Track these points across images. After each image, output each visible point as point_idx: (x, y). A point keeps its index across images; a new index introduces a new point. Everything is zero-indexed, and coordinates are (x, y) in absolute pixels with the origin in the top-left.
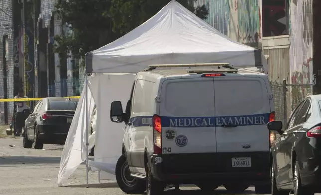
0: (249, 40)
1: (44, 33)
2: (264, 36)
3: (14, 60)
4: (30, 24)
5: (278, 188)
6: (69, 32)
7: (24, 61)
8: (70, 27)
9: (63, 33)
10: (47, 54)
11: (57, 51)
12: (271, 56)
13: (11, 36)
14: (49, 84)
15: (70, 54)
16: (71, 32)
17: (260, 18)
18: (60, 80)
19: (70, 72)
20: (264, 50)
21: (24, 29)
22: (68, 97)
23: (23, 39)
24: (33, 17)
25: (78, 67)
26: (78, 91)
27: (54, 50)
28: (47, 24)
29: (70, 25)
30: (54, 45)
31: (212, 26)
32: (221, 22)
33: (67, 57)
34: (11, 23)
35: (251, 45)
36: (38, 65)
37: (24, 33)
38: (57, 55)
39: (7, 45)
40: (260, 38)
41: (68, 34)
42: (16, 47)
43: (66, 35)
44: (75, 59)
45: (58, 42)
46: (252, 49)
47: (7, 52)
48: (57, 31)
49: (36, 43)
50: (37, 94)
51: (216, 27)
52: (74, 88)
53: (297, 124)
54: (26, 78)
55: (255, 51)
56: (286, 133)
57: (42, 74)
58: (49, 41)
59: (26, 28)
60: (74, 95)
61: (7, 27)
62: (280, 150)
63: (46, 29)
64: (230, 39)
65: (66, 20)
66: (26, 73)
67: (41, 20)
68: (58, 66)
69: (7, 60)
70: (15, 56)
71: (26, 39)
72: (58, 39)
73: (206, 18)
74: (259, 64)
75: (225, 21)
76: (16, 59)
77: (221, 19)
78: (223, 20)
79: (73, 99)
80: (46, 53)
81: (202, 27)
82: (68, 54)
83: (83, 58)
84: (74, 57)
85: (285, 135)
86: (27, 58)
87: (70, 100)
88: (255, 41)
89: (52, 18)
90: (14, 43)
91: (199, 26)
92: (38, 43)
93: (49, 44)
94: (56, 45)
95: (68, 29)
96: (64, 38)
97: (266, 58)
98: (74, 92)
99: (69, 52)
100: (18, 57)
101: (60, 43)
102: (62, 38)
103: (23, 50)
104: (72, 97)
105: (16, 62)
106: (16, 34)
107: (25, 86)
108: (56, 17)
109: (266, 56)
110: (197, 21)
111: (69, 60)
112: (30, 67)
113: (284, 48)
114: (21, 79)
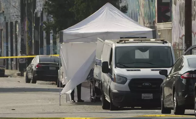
0: (150, 25)
1: (37, 20)
2: (158, 22)
3: (21, 34)
4: (30, 15)
5: (165, 106)
6: (51, 20)
7: (26, 35)
8: (52, 17)
9: (48, 20)
10: (39, 31)
11: (45, 30)
12: (162, 33)
13: (19, 21)
14: (40, 48)
15: (52, 31)
16: (52, 19)
17: (156, 12)
18: (46, 46)
19: (51, 41)
20: (158, 30)
21: (27, 18)
22: (51, 55)
23: (26, 23)
24: (32, 11)
25: (56, 39)
26: (56, 52)
27: (43, 29)
28: (39, 15)
29: (52, 16)
30: (43, 26)
31: (130, 17)
32: (135, 15)
33: (50, 33)
34: (20, 14)
35: (151, 27)
36: (34, 37)
37: (27, 20)
38: (44, 32)
39: (17, 26)
40: (156, 23)
41: (51, 21)
42: (22, 28)
44: (55, 34)
45: (45, 25)
46: (151, 30)
47: (18, 30)
48: (45, 19)
49: (33, 25)
50: (33, 53)
51: (132, 18)
52: (54, 50)
53: (176, 72)
54: (28, 44)
55: (153, 31)
56: (169, 77)
57: (36, 42)
58: (40, 24)
59: (28, 17)
60: (54, 54)
61: (18, 16)
62: (167, 86)
63: (39, 18)
64: (139, 24)
65: (50, 13)
66: (28, 42)
67: (36, 13)
68: (45, 38)
69: (17, 34)
70: (21, 32)
71: (28, 23)
72: (45, 23)
73: (126, 12)
74: (154, 37)
75: (137, 14)
76: (22, 34)
78: (136, 14)
79: (53, 56)
81: (123, 17)
82: (50, 32)
83: (59, 34)
84: (54, 33)
85: (169, 78)
86: (28, 33)
87: (51, 57)
88: (153, 25)
89: (42, 12)
90: (21, 25)
91: (122, 17)
92: (34, 25)
93: (40, 26)
94: (44, 27)
95: (50, 18)
96: (49, 23)
97: (159, 35)
98: (54, 52)
99: (51, 31)
100: (23, 33)
101: (46, 25)
102: (47, 23)
103: (26, 29)
105: (22, 35)
106: (22, 20)
107: (27, 49)
108: (44, 11)
109: (159, 34)
110: (121, 14)
111: (51, 35)
112: (30, 39)
113: (169, 29)
114: (25, 45)
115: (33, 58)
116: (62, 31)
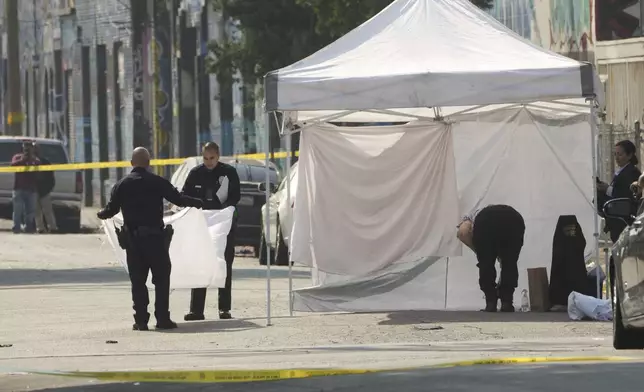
0: (571, 47)
1: (189, 37)
2: (599, 39)
3: (134, 86)
4: (163, 19)
5: (625, 324)
6: (235, 35)
7: (152, 89)
8: (238, 26)
9: (225, 36)
10: (196, 76)
11: (214, 69)
12: (611, 76)
13: (127, 42)
14: (201, 132)
15: (238, 75)
16: (239, 34)
17: (591, 6)
18: (219, 124)
19: (237, 110)
20: (600, 65)
21: (153, 30)
22: (235, 157)
23: (151, 48)
24: (169, 6)
25: (253, 100)
26: (254, 145)
27: (208, 69)
28: (194, 20)
29: (238, 22)
30: (206, 58)
31: (502, 21)
32: (519, 13)
33: (232, 81)
34: (128, 18)
35: (572, 55)
36: (180, 96)
37: (153, 38)
38: (213, 78)
39: (121, 60)
40: (591, 42)
41: (234, 38)
42: (137, 64)
43: (230, 40)
44: (248, 86)
45: (215, 52)
46: (575, 64)
47: (122, 73)
48: (214, 33)
49: (175, 56)
50: (176, 150)
51: (508, 24)
52: (246, 138)
54: (157, 120)
55: (582, 68)
56: (639, 222)
57: (186, 113)
58: (199, 52)
59: (156, 27)
60: (246, 153)
61: (122, 26)
62: (628, 254)
63: (194, 30)
64: (539, 45)
65: (230, 12)
66: (157, 112)
67: (184, 12)
68: (216, 99)
69: (122, 87)
70: (135, 80)
71: (155, 48)
72: (214, 47)
73: (490, 7)
74: (588, 92)
75: (525, 12)
76: (138, 86)
77: (519, 9)
78: (522, 11)
79: (244, 161)
80: (193, 74)
81: (482, 22)
82: (234, 76)
83: (262, 83)
84: (245, 81)
85: (637, 226)
86: (157, 84)
87: (237, 161)
88: (581, 49)
89: (205, 9)
90: (134, 56)
91: (477, 20)
92: (178, 54)
93: (199, 58)
94: (211, 59)
95: (234, 28)
96: (227, 46)
97: (603, 81)
98: (246, 146)
99: (235, 73)
100: (141, 80)
101: (218, 55)
102: (222, 46)
103: (151, 69)
104: (242, 157)
105: (138, 90)
106: (138, 40)
107: (155, 136)
108: (210, 8)
109: (603, 78)
110: (475, 13)
111: (236, 87)
112: (164, 101)
113: (637, 63)
114: (148, 123)
115: (178, 166)
116: (274, 73)
